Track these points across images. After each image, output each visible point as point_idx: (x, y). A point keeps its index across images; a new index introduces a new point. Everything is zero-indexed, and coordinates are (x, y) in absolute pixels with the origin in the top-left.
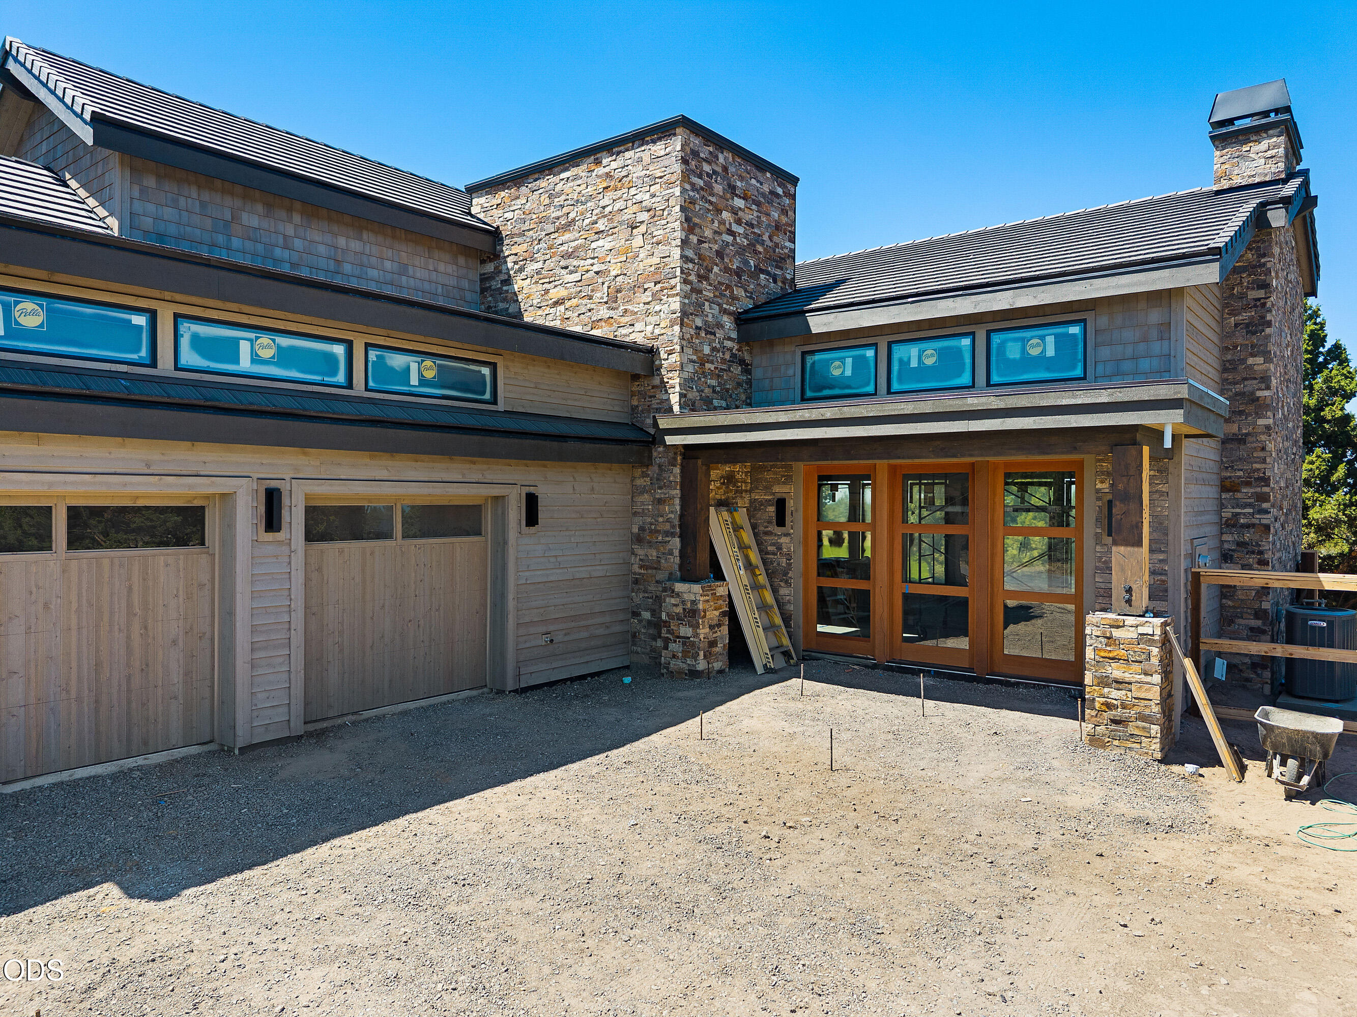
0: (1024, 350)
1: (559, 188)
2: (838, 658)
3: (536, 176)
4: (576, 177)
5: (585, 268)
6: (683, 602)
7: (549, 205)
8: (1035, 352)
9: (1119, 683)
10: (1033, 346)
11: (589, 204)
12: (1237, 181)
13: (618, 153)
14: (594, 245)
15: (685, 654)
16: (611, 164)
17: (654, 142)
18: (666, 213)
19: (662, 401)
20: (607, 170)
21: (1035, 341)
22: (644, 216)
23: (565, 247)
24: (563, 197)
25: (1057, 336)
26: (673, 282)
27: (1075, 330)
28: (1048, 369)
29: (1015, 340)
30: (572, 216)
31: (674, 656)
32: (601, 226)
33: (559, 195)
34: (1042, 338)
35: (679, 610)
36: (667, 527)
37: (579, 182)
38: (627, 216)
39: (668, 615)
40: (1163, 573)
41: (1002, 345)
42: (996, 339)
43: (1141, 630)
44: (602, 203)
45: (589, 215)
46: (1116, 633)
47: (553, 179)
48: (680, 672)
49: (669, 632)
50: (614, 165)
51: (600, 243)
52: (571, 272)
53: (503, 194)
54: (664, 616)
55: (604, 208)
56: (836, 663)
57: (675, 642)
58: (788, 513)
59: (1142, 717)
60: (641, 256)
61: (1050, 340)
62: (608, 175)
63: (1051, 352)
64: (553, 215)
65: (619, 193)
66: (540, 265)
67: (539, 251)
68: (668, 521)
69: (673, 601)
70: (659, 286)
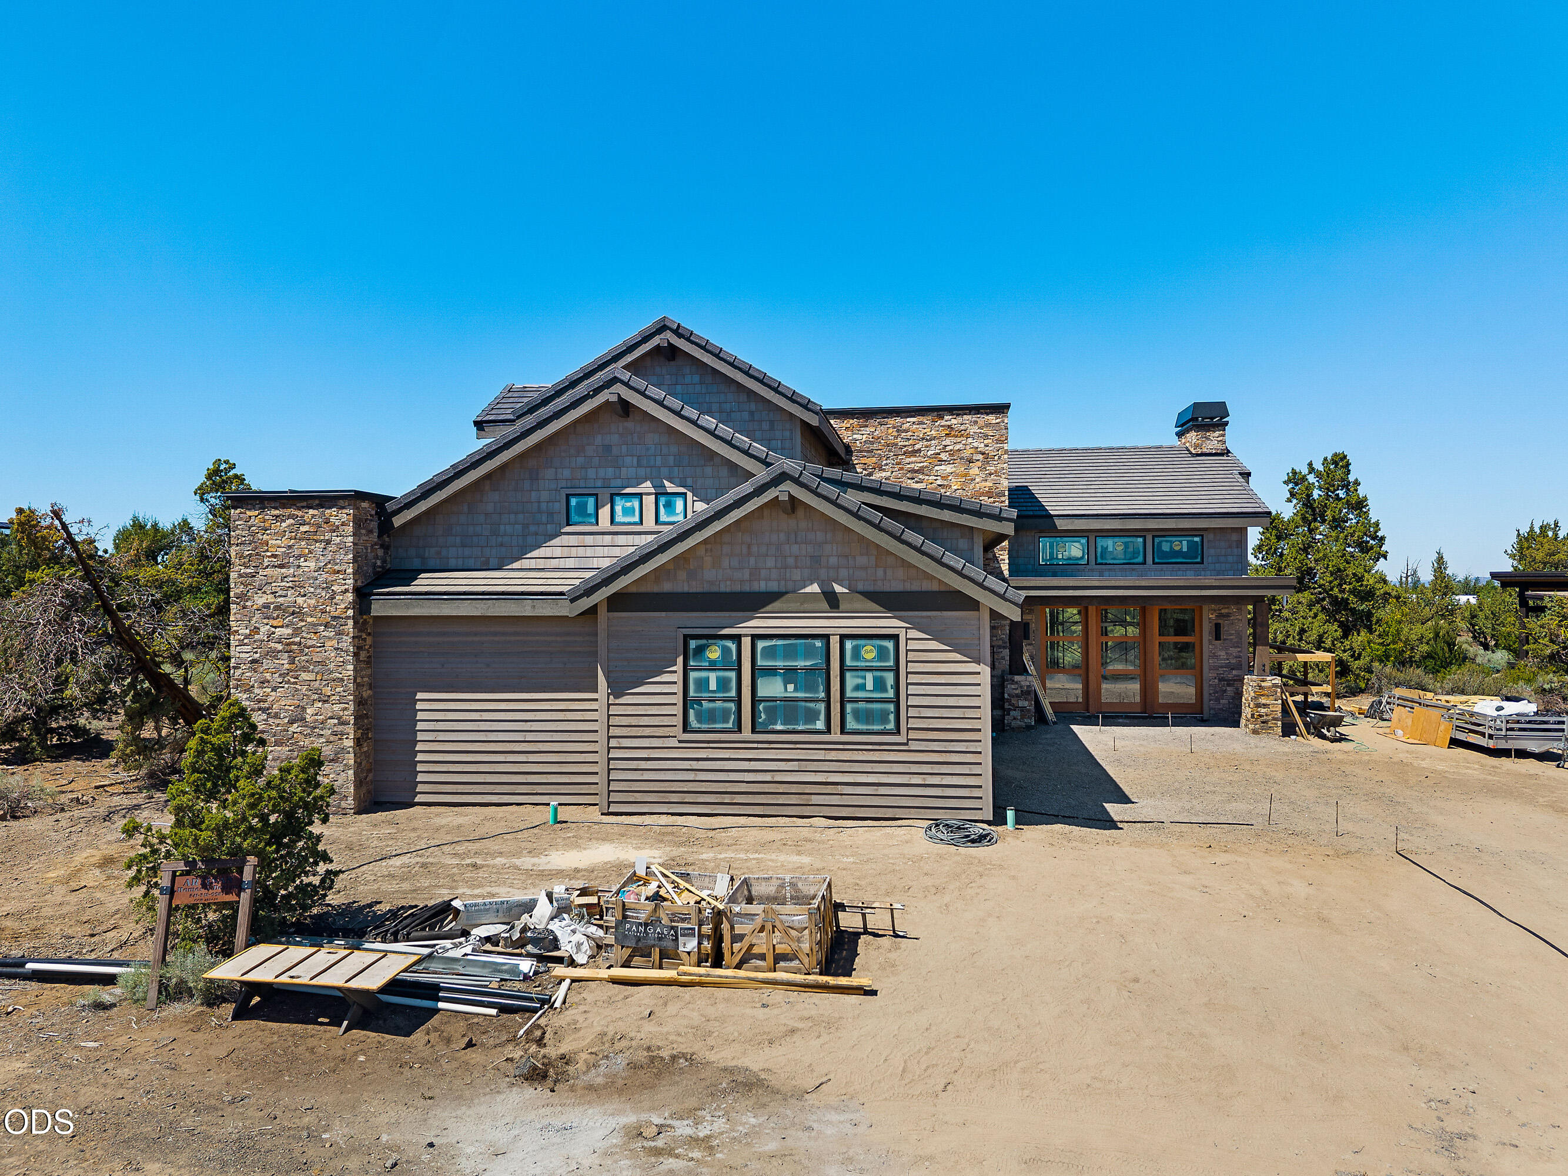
0: (1171, 547)
1: (905, 427)
2: (1065, 715)
3: (885, 415)
4: (922, 423)
5: (930, 481)
6: (1021, 687)
7: (896, 437)
8: (1177, 548)
9: (1265, 706)
10: (1176, 545)
11: (933, 442)
12: (1205, 450)
13: (958, 415)
14: (936, 468)
15: (1023, 717)
16: (949, 420)
17: (987, 414)
18: (996, 458)
19: (995, 568)
20: (948, 423)
21: (1177, 543)
22: (980, 457)
23: (912, 466)
24: (910, 433)
25: (1188, 541)
26: (1003, 499)
27: (1197, 539)
28: (1184, 558)
29: (1167, 541)
30: (917, 447)
31: (1015, 719)
32: (944, 456)
33: (906, 431)
34: (1181, 542)
35: (1018, 691)
36: (1000, 643)
37: (925, 426)
38: (966, 454)
39: (1009, 695)
40: (1240, 657)
41: (1160, 543)
42: (1157, 540)
43: (1273, 682)
44: (944, 443)
45: (933, 448)
46: (1263, 684)
47: (899, 419)
48: (1019, 728)
49: (1010, 705)
50: (954, 421)
51: (943, 467)
52: (917, 482)
53: (851, 421)
54: (1006, 696)
55: (946, 446)
56: (1064, 717)
57: (1015, 710)
58: (1031, 632)
59: (1274, 719)
60: (977, 480)
61: (1185, 543)
62: (949, 426)
63: (1185, 549)
64: (901, 443)
65: (959, 440)
66: (889, 474)
67: (886, 464)
68: (1001, 639)
69: (1013, 686)
70: (992, 499)
